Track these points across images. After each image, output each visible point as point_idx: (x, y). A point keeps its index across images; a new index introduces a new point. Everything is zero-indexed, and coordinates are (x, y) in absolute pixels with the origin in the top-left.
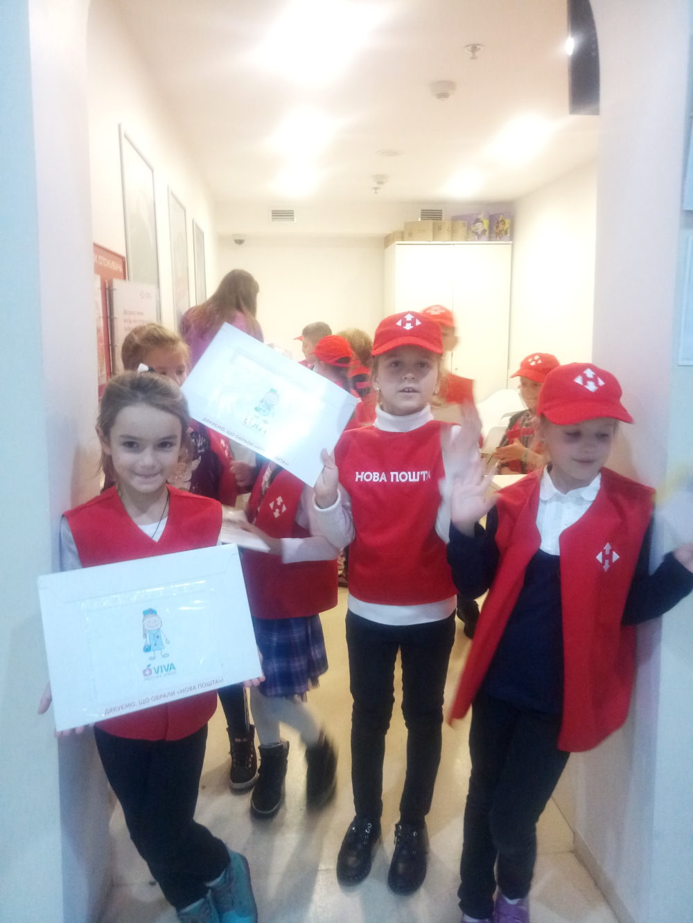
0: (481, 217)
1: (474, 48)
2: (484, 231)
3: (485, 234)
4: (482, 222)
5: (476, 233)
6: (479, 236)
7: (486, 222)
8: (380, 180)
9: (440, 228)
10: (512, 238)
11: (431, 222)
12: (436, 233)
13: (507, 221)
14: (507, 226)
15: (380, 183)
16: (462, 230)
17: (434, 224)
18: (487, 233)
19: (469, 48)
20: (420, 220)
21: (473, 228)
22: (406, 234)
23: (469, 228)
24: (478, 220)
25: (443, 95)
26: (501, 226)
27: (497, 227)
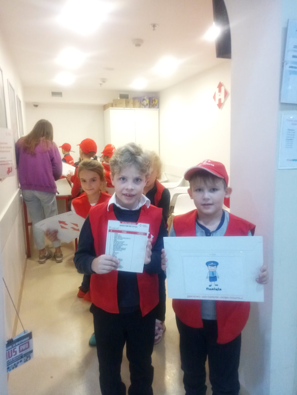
0: (145, 98)
1: (154, 26)
2: (147, 104)
3: (148, 106)
4: (146, 100)
5: (144, 105)
6: (145, 106)
7: (148, 100)
8: (104, 80)
9: (128, 102)
10: (158, 107)
11: (124, 100)
12: (127, 105)
13: (157, 101)
14: (156, 102)
15: (104, 82)
16: (138, 104)
17: (126, 100)
18: (148, 105)
19: (152, 25)
20: (119, 98)
21: (142, 103)
22: (114, 104)
23: (140, 103)
24: (144, 100)
25: (138, 45)
26: (154, 102)
27: (152, 103)
